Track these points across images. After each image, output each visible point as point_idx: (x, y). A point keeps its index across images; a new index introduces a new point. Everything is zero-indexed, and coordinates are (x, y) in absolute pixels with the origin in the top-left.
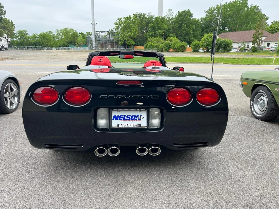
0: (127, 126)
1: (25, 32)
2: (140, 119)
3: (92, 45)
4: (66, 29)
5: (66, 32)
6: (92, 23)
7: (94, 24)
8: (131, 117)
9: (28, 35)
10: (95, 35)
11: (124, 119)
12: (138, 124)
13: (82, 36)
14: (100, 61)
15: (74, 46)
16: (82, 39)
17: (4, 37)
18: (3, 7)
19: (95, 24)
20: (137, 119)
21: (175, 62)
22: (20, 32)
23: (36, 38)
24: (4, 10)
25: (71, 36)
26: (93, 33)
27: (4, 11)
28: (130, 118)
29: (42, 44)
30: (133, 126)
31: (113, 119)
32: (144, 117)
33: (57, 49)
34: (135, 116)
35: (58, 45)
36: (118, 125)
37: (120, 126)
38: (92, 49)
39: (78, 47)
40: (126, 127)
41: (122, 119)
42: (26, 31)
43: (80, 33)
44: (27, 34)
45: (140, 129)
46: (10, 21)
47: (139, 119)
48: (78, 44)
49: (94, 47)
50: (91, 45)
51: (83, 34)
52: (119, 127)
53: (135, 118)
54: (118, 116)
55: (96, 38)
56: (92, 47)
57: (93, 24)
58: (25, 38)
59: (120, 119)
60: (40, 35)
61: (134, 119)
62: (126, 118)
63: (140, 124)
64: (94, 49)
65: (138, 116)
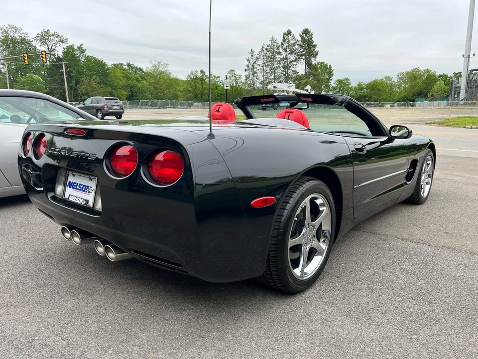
0: (76, 200)
1: (346, 82)
2: (89, 192)
3: (458, 96)
4: (415, 70)
5: (413, 76)
6: (463, 56)
7: (469, 56)
8: (82, 187)
9: (350, 86)
10: (469, 77)
11: (76, 188)
12: (85, 200)
13: (445, 81)
14: (218, 111)
15: (424, 99)
16: (442, 87)
17: (306, 90)
18: (315, 46)
19: (471, 55)
20: (86, 192)
22: (340, 82)
23: (362, 89)
24: (316, 50)
25: (423, 83)
26: (464, 75)
27: (315, 52)
28: (81, 187)
29: (369, 98)
30: (81, 201)
31: (68, 187)
32: (93, 190)
33: (391, 106)
34: (86, 186)
35: (396, 98)
36: (69, 196)
37: (71, 199)
38: (457, 105)
39: (431, 100)
41: (74, 188)
42: (349, 80)
43: (440, 76)
44: (350, 84)
46: (329, 67)
48: (432, 95)
49: (461, 101)
50: (456, 96)
51: (446, 76)
52: (69, 199)
53: (85, 189)
54: (72, 182)
55: (469, 82)
56: (458, 100)
57: (466, 56)
58: (345, 90)
59: (72, 188)
60: (370, 84)
61: (84, 191)
62: (78, 187)
64: (462, 103)
65: (88, 187)
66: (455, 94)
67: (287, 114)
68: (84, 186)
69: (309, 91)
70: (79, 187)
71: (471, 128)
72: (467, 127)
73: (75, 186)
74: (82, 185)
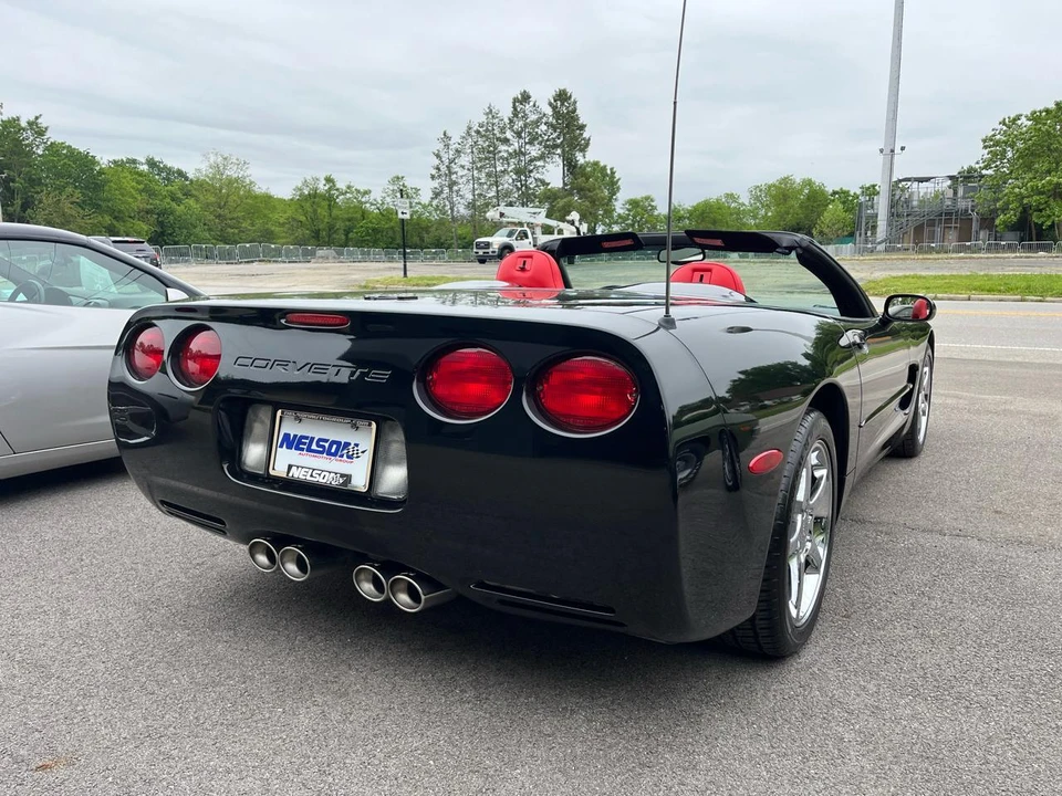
0: (311, 476)
1: (647, 204)
2: (350, 457)
3: (874, 233)
4: (785, 180)
5: (781, 193)
6: (881, 151)
7: (892, 151)
8: (327, 445)
9: (656, 213)
10: (893, 195)
11: (309, 450)
12: (342, 476)
13: (844, 203)
14: (523, 269)
16: (838, 216)
17: (568, 222)
18: (582, 127)
19: (898, 150)
20: (342, 456)
22: (634, 204)
23: (680, 219)
24: (586, 135)
25: (801, 207)
26: (884, 190)
27: (584, 139)
28: (323, 447)
30: (328, 479)
31: (281, 446)
32: (363, 452)
34: (338, 443)
36: (290, 467)
37: (296, 474)
38: (872, 251)
40: (309, 478)
41: (302, 449)
42: (652, 201)
43: (835, 193)
44: (654, 208)
46: (609, 172)
47: (348, 457)
48: (821, 232)
49: (879, 243)
50: (869, 233)
51: (846, 193)
52: (290, 475)
53: (337, 449)
54: (295, 436)
55: (893, 204)
56: (874, 242)
57: (887, 151)
58: (646, 222)
59: (297, 448)
60: (695, 209)
61: (335, 454)
62: (314, 447)
64: (881, 247)
65: (348, 444)
66: (867, 230)
67: (698, 274)
68: (333, 442)
69: (577, 224)
70: (318, 445)
73: (304, 444)
74: (326, 441)
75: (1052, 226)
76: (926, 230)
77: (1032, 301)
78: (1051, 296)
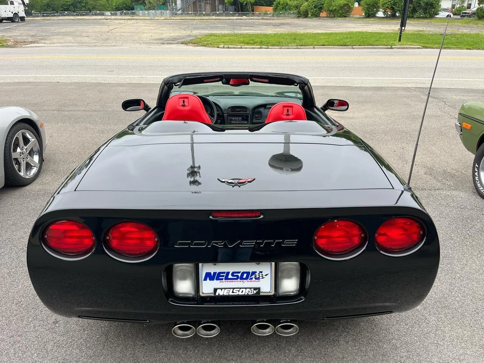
0: (233, 292)
2: (258, 279)
3: (176, 4)
8: (239, 275)
11: (227, 278)
12: (255, 289)
14: (184, 106)
15: (142, 7)
20: (252, 279)
21: (329, 45)
28: (238, 276)
29: (86, 4)
30: (245, 292)
31: (205, 279)
32: (266, 275)
33: (112, 15)
34: (248, 273)
35: (114, 4)
36: (215, 290)
38: (176, 14)
39: (150, 9)
40: (231, 293)
41: (222, 279)
45: (258, 297)
47: (256, 279)
48: (149, 2)
49: (179, 10)
50: (174, 4)
52: (217, 294)
53: (248, 276)
54: (215, 273)
56: (176, 9)
59: (218, 279)
61: (246, 278)
62: (230, 276)
63: (259, 289)
64: (180, 12)
65: (255, 273)
66: (172, 2)
70: (233, 276)
71: (224, 48)
72: (220, 46)
73: (222, 276)
74: (238, 273)
75: (246, 4)
76: (198, 4)
77: (264, 48)
78: (270, 46)
